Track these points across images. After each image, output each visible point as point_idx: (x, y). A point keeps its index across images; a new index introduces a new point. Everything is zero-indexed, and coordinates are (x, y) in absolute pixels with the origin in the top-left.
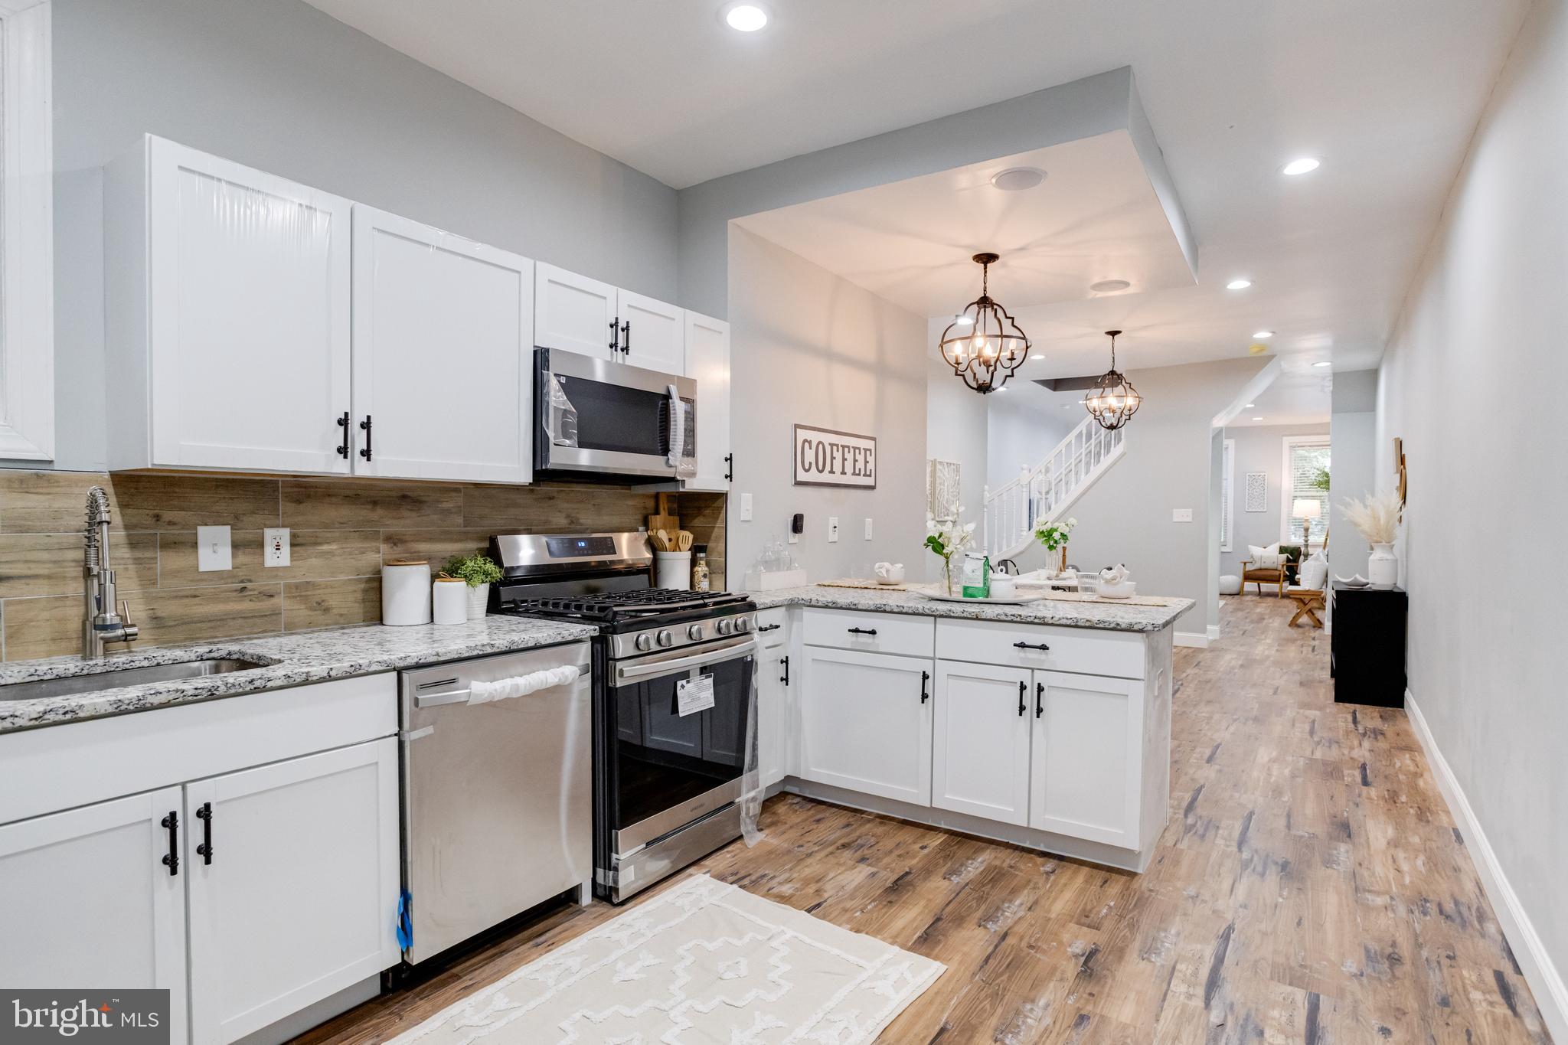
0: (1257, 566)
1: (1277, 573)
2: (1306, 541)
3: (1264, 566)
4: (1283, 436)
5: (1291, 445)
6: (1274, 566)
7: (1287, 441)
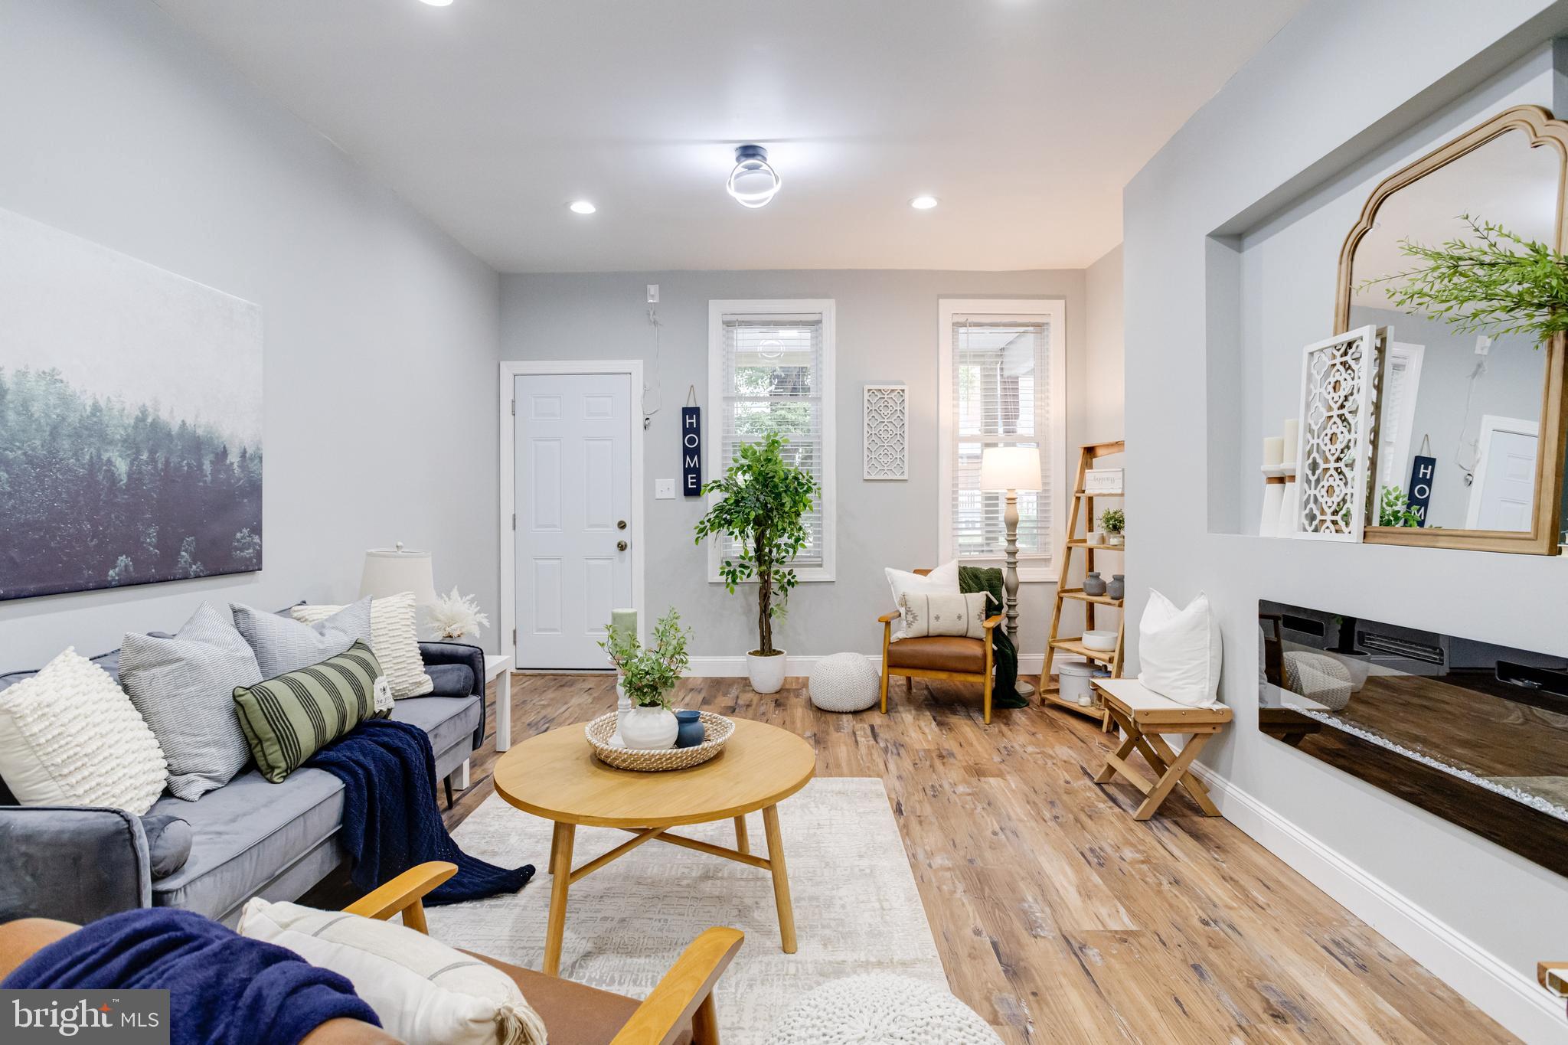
0: (919, 628)
1: (975, 650)
2: (1012, 554)
3: (936, 627)
4: (940, 296)
5: (957, 319)
6: (959, 627)
7: (949, 309)
